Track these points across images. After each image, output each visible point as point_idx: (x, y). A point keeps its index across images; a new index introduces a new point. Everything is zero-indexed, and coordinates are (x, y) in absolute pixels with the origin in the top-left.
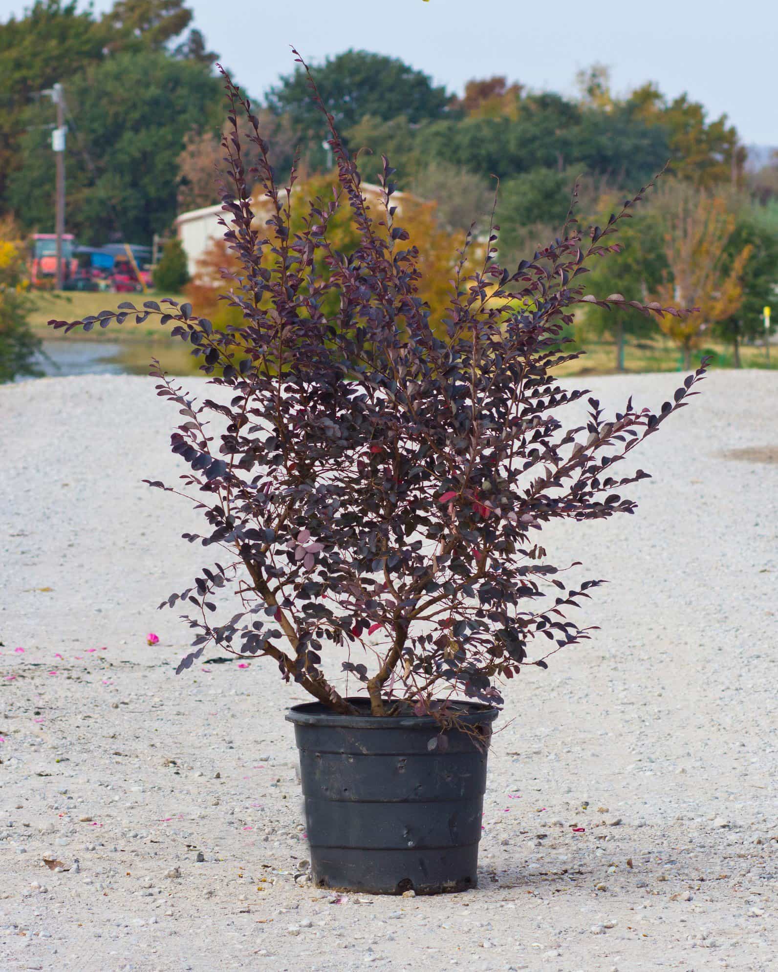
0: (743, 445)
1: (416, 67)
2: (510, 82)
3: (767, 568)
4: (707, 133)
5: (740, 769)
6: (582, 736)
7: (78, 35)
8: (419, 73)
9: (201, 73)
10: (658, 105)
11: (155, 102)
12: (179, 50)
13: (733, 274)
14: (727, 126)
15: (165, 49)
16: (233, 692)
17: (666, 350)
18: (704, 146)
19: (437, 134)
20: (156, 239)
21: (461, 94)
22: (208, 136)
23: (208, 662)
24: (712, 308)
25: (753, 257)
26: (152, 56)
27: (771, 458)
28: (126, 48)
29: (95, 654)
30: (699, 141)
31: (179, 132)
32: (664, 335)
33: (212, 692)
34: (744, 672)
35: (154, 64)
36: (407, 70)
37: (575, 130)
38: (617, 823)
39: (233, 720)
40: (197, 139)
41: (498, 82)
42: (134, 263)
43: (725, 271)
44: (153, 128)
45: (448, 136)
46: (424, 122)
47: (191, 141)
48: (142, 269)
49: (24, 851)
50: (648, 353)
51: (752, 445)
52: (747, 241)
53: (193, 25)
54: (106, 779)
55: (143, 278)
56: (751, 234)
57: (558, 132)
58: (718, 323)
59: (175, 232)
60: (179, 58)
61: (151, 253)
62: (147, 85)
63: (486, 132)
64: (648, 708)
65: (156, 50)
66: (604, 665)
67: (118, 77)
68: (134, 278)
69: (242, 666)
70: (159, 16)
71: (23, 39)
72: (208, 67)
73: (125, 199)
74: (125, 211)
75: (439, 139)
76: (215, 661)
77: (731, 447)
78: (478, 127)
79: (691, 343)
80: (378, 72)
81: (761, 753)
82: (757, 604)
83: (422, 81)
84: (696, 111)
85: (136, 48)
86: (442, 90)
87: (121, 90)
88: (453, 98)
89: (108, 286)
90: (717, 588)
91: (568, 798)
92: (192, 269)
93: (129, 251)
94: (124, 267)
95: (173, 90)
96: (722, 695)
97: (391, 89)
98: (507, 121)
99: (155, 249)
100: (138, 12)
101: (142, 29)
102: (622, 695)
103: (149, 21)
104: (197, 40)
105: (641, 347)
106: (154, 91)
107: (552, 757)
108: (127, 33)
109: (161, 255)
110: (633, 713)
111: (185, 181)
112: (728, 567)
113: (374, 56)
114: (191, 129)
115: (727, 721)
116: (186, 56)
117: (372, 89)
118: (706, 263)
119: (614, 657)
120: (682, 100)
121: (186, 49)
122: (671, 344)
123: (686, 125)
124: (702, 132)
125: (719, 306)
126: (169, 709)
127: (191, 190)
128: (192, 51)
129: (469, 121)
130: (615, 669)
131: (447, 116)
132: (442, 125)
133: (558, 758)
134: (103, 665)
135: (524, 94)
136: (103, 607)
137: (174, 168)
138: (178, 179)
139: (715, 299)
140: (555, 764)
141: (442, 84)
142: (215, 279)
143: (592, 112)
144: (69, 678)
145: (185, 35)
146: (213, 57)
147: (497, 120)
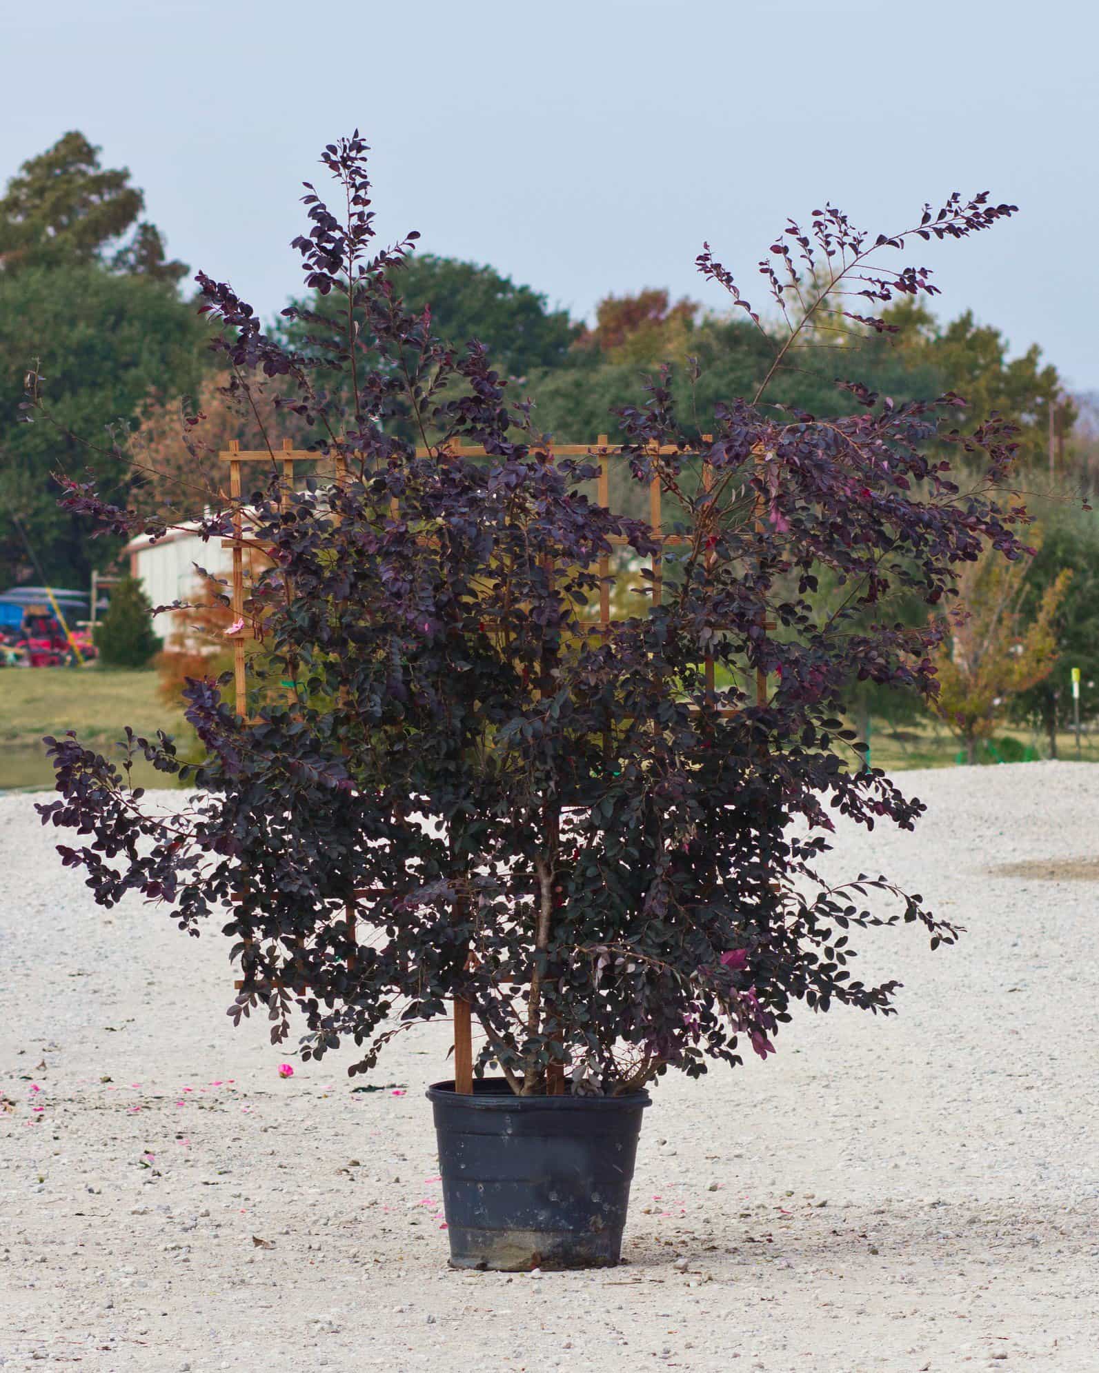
0: (1018, 858)
1: (517, 282)
2: (673, 300)
3: (1018, 987)
4: (1006, 379)
5: (958, 1164)
6: (788, 1142)
8: (524, 289)
9: (160, 297)
10: (926, 333)
11: (85, 350)
12: (119, 259)
13: (1042, 617)
14: (1041, 367)
15: (98, 257)
16: (392, 1115)
17: (938, 741)
18: (1003, 401)
19: (556, 393)
20: (95, 577)
21: (592, 324)
22: (175, 405)
23: (356, 1090)
24: (1010, 672)
25: (1072, 589)
26: (79, 272)
27: (1053, 873)
28: (34, 260)
29: (223, 1087)
30: (994, 393)
31: (128, 400)
32: (934, 717)
33: (369, 1115)
34: (974, 1086)
35: (84, 285)
36: (505, 285)
37: (786, 381)
38: (823, 1205)
39: (400, 1139)
40: (157, 409)
41: (656, 300)
42: (60, 617)
43: (1030, 612)
44: (83, 391)
45: (576, 396)
46: (534, 373)
47: (147, 413)
48: (73, 628)
49: (216, 1236)
50: (910, 748)
51: (1028, 858)
52: (1065, 564)
53: (142, 217)
54: (277, 1184)
55: (75, 641)
56: (1070, 551)
57: (758, 386)
58: (1019, 696)
59: (126, 565)
60: (121, 272)
61: (87, 600)
62: (72, 322)
63: (638, 389)
64: (862, 1119)
65: (82, 262)
66: (814, 1085)
67: (22, 309)
68: (61, 644)
69: (397, 1093)
70: (86, 203)
72: (171, 288)
73: (37, 512)
74: (38, 532)
75: (560, 402)
76: (364, 1090)
77: (1000, 862)
78: (625, 382)
79: (976, 728)
80: (454, 292)
81: (982, 1151)
82: (1001, 1023)
83: (529, 304)
84: (988, 341)
85: (50, 260)
86: (563, 316)
87: (28, 331)
88: (581, 328)
89: (18, 657)
90: (954, 1009)
91: (771, 1189)
92: (162, 626)
93: (50, 596)
94: (42, 625)
95: (115, 327)
96: (947, 1106)
97: (477, 318)
98: (672, 367)
99: (94, 593)
100: (50, 197)
101: (59, 228)
102: (834, 1108)
103: (70, 211)
104: (151, 240)
105: (896, 737)
106: (83, 331)
107: (756, 1159)
108: (33, 234)
109: (104, 603)
110: (845, 1123)
111: (138, 480)
112: (969, 987)
113: (448, 263)
114: (147, 394)
115: (949, 1127)
116: (133, 268)
117: (446, 319)
118: (998, 599)
119: (827, 1076)
120: (966, 322)
121: (131, 257)
122: (946, 732)
123: (973, 366)
124: (998, 376)
125: (1020, 668)
126: (324, 1131)
127: (150, 495)
128: (141, 260)
129: (608, 371)
130: (827, 1086)
131: (572, 364)
132: (563, 379)
133: (761, 1160)
134: (236, 1096)
135: (698, 320)
136: (216, 1042)
137: (120, 460)
138: (128, 477)
139: (1012, 656)
140: (759, 1165)
141: (562, 307)
142: (205, 643)
143: (814, 349)
144: (201, 1108)
145: (131, 234)
146: (176, 271)
147: (655, 367)
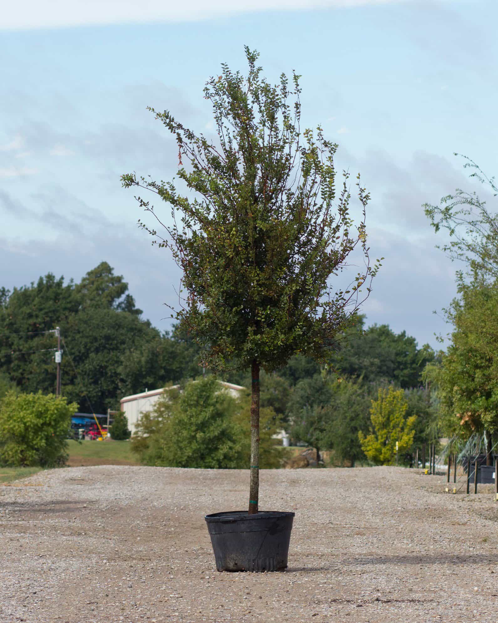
7: (64, 298)
9: (133, 320)
11: (107, 337)
12: (119, 305)
15: (112, 305)
20: (109, 411)
35: (107, 315)
42: (97, 423)
44: (106, 351)
53: (127, 292)
59: (120, 407)
60: (120, 310)
61: (106, 418)
65: (107, 306)
67: (86, 322)
70: (108, 287)
71: (33, 300)
72: (136, 317)
84: (411, 342)
87: (88, 330)
92: (131, 428)
93: (94, 417)
95: (118, 330)
99: (108, 416)
100: (96, 284)
101: (99, 294)
103: (103, 289)
106: (107, 331)
109: (112, 420)
111: (122, 380)
116: (124, 309)
121: (123, 305)
123: (406, 350)
124: (415, 355)
128: (127, 307)
138: (119, 379)
142: (145, 433)
145: (123, 297)
146: (139, 312)
